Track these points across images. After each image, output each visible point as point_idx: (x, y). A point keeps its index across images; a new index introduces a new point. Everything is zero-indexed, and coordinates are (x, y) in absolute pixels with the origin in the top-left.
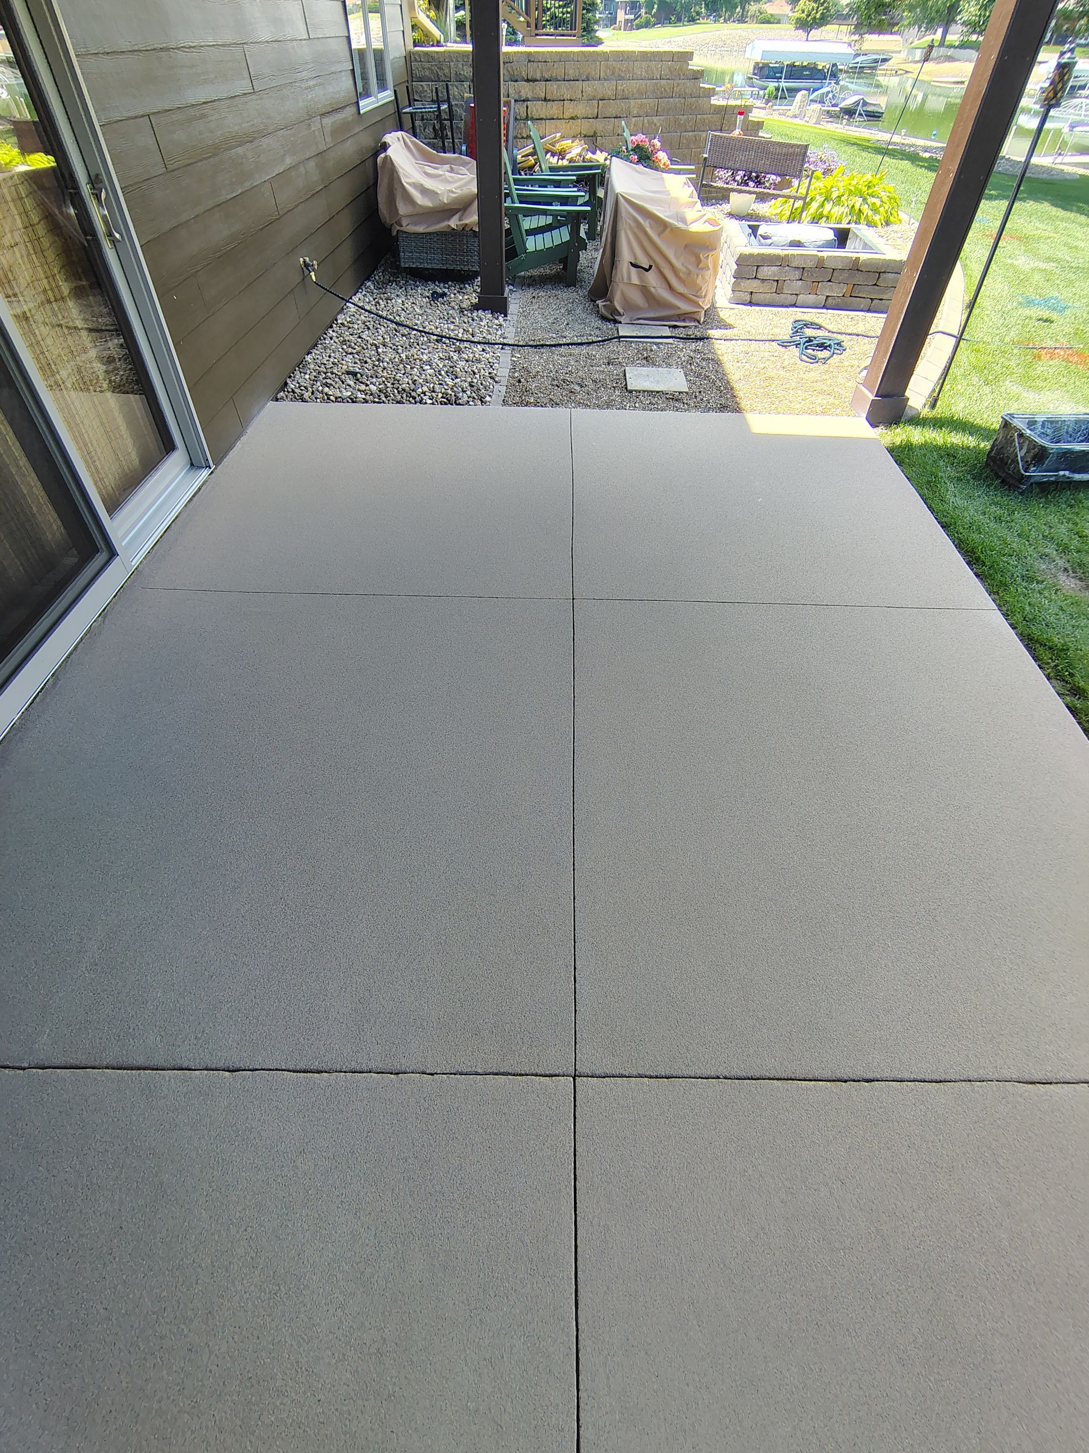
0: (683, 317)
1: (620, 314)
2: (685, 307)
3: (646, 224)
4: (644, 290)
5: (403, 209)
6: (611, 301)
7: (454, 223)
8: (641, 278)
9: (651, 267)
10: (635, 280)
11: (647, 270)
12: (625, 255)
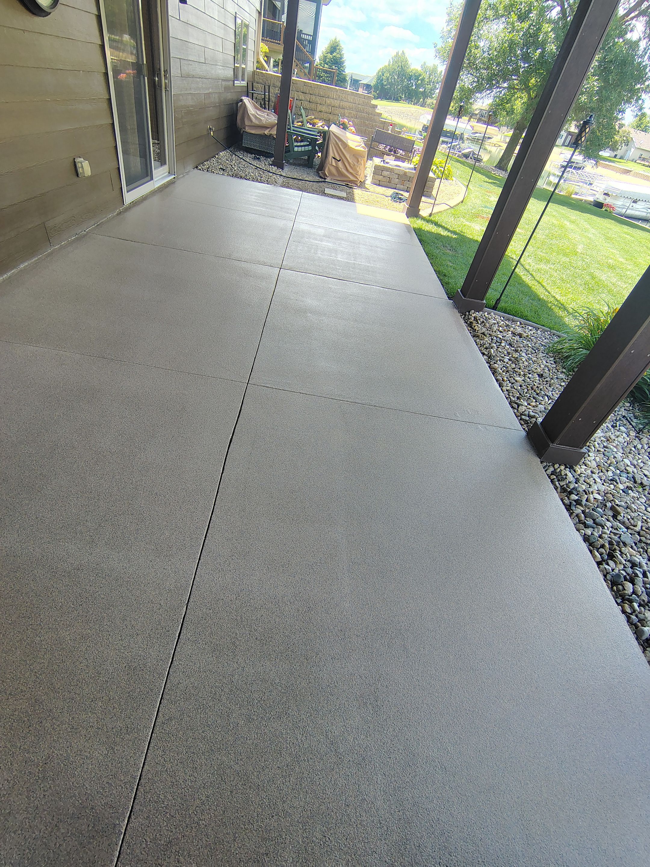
0: (351, 181)
1: (327, 176)
2: (352, 178)
3: (340, 144)
4: (337, 168)
5: (247, 123)
6: (324, 171)
7: (266, 132)
8: (336, 164)
9: (340, 160)
10: (334, 164)
11: (339, 161)
12: (331, 154)
